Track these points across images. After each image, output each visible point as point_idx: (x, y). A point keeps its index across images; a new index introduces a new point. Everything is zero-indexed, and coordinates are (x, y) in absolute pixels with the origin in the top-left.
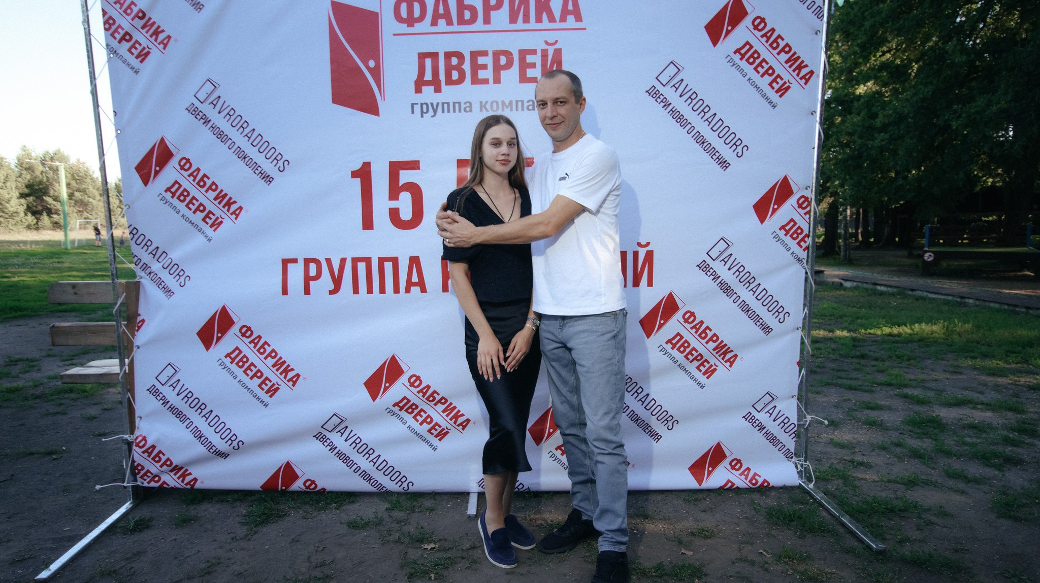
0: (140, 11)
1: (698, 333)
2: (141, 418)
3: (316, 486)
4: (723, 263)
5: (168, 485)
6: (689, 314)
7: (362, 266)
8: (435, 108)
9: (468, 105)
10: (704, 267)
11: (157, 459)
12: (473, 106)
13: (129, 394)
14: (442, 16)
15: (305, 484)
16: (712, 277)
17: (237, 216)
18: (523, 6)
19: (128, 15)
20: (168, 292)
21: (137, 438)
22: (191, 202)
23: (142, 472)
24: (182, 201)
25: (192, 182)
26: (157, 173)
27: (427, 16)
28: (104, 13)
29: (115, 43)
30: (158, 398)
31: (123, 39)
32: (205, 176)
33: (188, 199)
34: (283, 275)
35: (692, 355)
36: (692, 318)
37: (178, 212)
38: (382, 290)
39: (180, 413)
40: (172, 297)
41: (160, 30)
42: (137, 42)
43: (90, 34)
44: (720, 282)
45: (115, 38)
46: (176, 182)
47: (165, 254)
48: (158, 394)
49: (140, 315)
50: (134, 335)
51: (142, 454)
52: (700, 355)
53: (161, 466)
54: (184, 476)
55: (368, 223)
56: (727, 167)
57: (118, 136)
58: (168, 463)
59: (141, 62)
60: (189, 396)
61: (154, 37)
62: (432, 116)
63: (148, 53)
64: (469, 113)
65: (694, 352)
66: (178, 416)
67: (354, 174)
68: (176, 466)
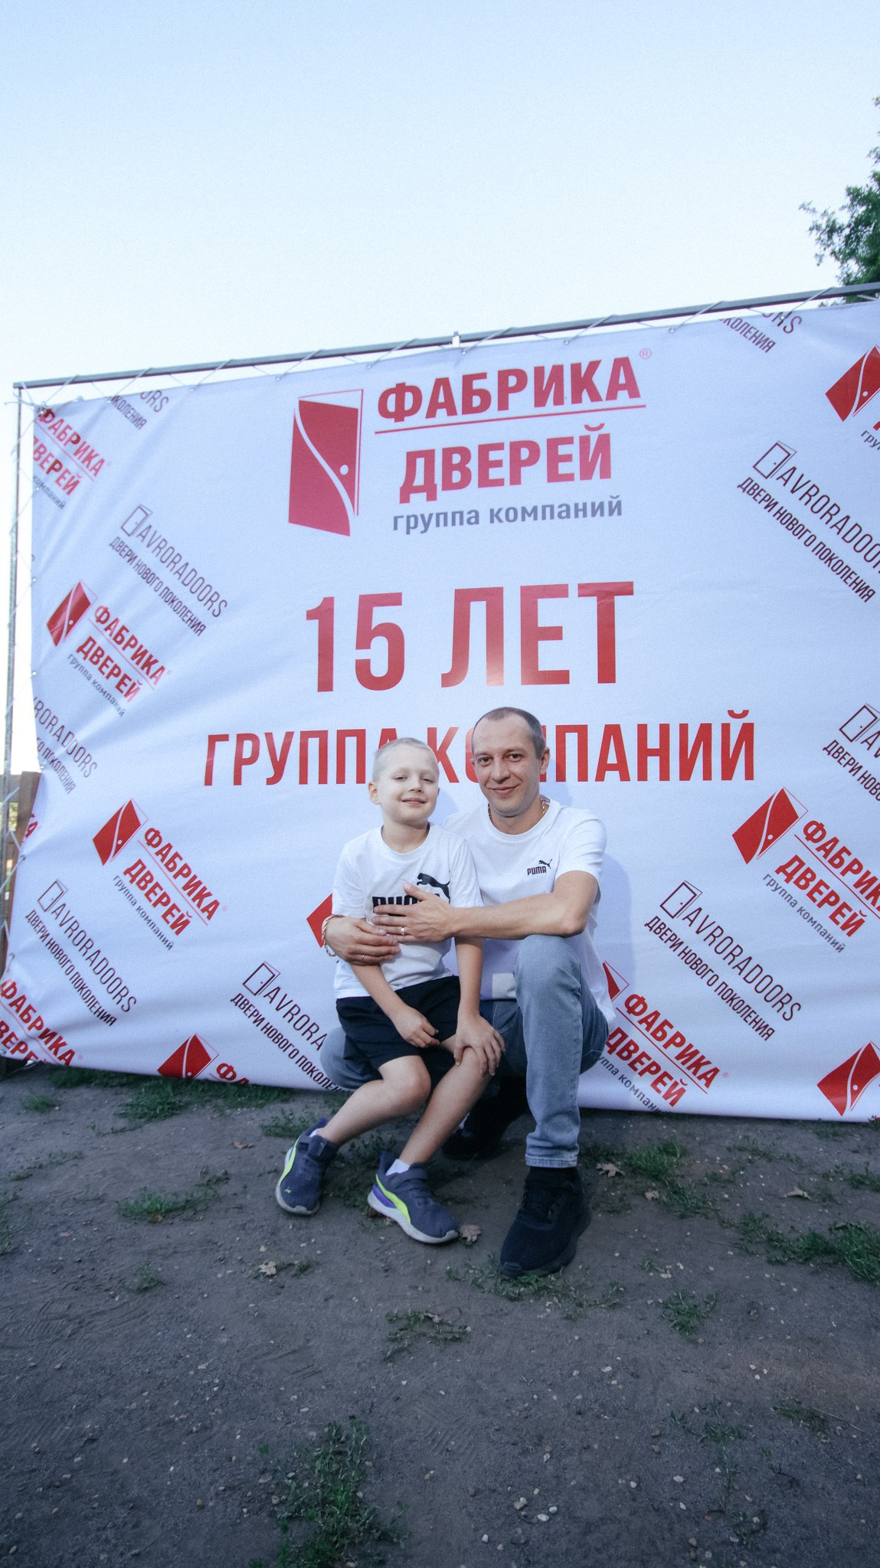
0: (75, 434)
1: (829, 857)
2: (14, 956)
3: (234, 1075)
4: (866, 745)
5: (37, 1058)
6: (814, 827)
7: (314, 744)
8: (427, 520)
9: (473, 514)
10: (835, 751)
11: (26, 1017)
12: (480, 515)
13: (5, 923)
14: (441, 406)
15: (219, 1069)
16: (849, 768)
17: (157, 679)
18: (554, 386)
19: (61, 440)
20: (69, 785)
21: (4, 984)
22: (104, 664)
23: (6, 1035)
24: (96, 663)
25: (108, 637)
26: (70, 627)
27: (422, 407)
28: (36, 440)
29: (42, 475)
30: (38, 929)
31: (52, 468)
32: (123, 628)
33: (102, 660)
34: (208, 757)
35: (821, 893)
36: (820, 833)
37: (89, 678)
38: (341, 779)
39: (61, 952)
40: (74, 790)
41: (93, 455)
42: (67, 471)
43: (18, 468)
44: (863, 776)
45: (43, 468)
46: (90, 639)
47: (71, 736)
48: (37, 923)
49: (33, 816)
50: (21, 842)
51: (9, 1007)
52: (833, 893)
53: (30, 1028)
54: (56, 1047)
55: (325, 683)
56: (870, 597)
57: (33, 584)
58: (39, 1024)
59: (69, 493)
60: (73, 929)
61: (87, 463)
62: (422, 532)
63: (77, 483)
64: (475, 525)
65: (822, 888)
66: (57, 956)
67: (311, 615)
68: (47, 1030)
